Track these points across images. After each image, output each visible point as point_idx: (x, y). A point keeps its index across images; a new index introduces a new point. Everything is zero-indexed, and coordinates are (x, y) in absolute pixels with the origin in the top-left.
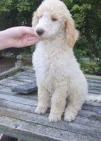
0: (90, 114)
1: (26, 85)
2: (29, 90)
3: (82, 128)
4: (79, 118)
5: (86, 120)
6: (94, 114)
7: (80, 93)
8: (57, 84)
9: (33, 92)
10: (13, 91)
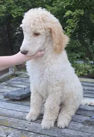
0: (84, 118)
1: (18, 91)
2: (21, 96)
3: (76, 134)
4: (72, 124)
5: (80, 125)
6: (88, 118)
7: (75, 97)
8: (51, 89)
9: (26, 98)
10: (5, 97)
